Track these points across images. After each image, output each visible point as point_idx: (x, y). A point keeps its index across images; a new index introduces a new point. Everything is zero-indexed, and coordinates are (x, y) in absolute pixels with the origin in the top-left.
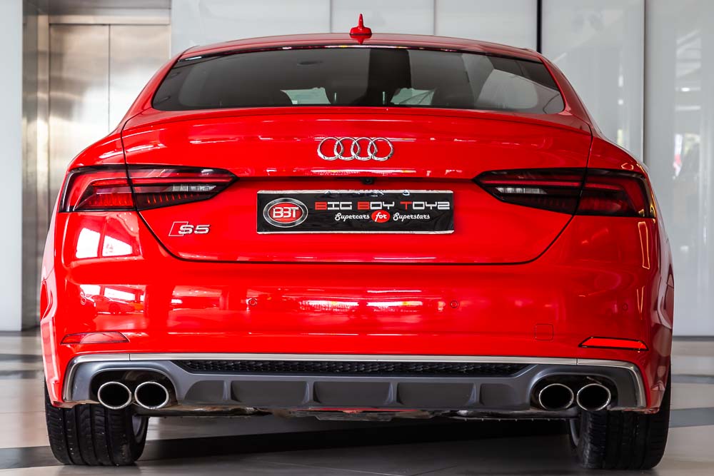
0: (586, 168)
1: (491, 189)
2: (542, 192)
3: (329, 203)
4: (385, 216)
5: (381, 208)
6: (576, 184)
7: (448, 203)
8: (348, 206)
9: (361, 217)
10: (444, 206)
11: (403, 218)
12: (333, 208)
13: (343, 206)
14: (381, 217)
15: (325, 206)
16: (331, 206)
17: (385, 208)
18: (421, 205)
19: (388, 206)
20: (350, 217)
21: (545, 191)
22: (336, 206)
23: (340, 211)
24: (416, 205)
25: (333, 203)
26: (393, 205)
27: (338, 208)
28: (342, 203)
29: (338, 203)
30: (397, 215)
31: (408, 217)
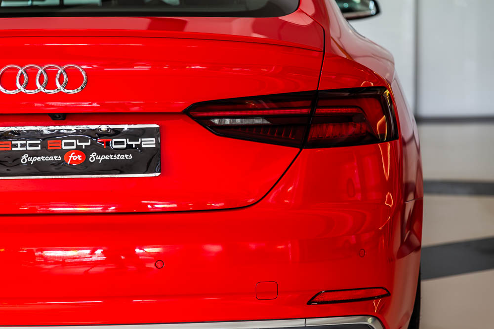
0: (317, 91)
1: (205, 122)
2: (266, 122)
3: (13, 142)
4: (79, 157)
5: (74, 147)
6: (305, 111)
7: (154, 139)
8: (36, 145)
9: (51, 159)
10: (149, 143)
11: (101, 158)
12: (19, 149)
13: (31, 145)
14: (75, 158)
15: (10, 146)
16: (16, 146)
17: (79, 148)
18: (122, 143)
19: (84, 144)
20: (38, 159)
21: (268, 120)
22: (22, 145)
23: (26, 152)
24: (116, 143)
25: (19, 143)
26: (89, 144)
27: (24, 149)
28: (28, 142)
29: (24, 142)
30: (93, 155)
31: (107, 157)
